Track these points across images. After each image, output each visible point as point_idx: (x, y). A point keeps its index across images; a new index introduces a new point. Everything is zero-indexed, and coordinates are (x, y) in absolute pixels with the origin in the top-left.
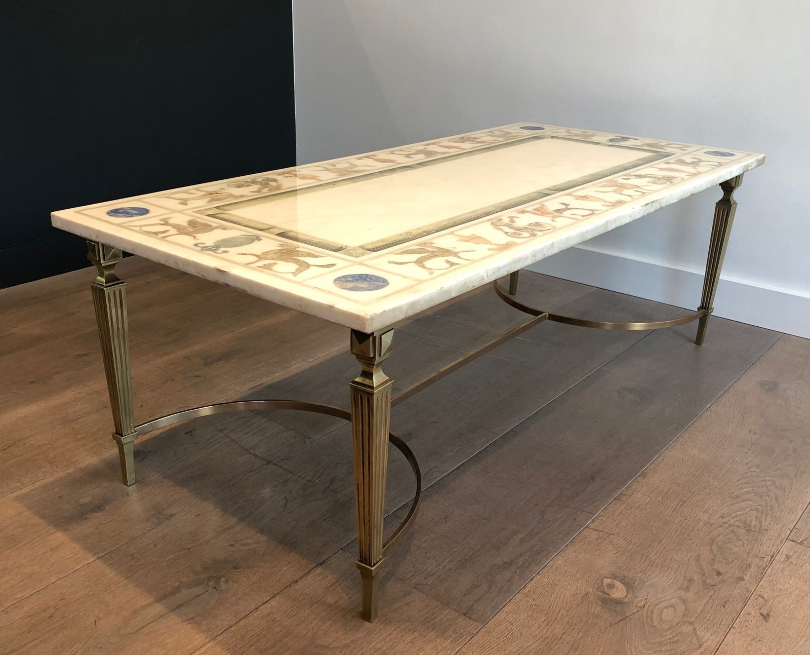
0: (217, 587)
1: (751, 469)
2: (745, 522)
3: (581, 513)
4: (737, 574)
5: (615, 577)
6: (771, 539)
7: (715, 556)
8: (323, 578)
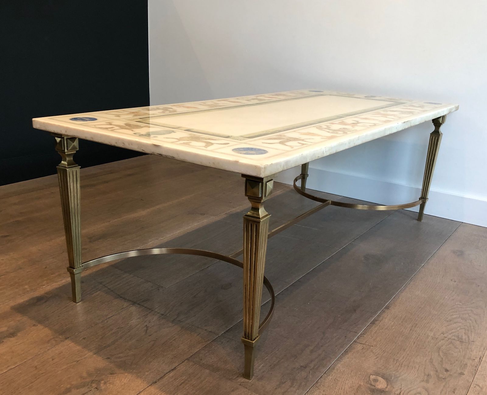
0: (98, 388)
1: (457, 303)
2: (458, 337)
3: (349, 333)
4: (459, 371)
5: (377, 374)
6: (477, 347)
7: (442, 359)
8: (174, 380)
